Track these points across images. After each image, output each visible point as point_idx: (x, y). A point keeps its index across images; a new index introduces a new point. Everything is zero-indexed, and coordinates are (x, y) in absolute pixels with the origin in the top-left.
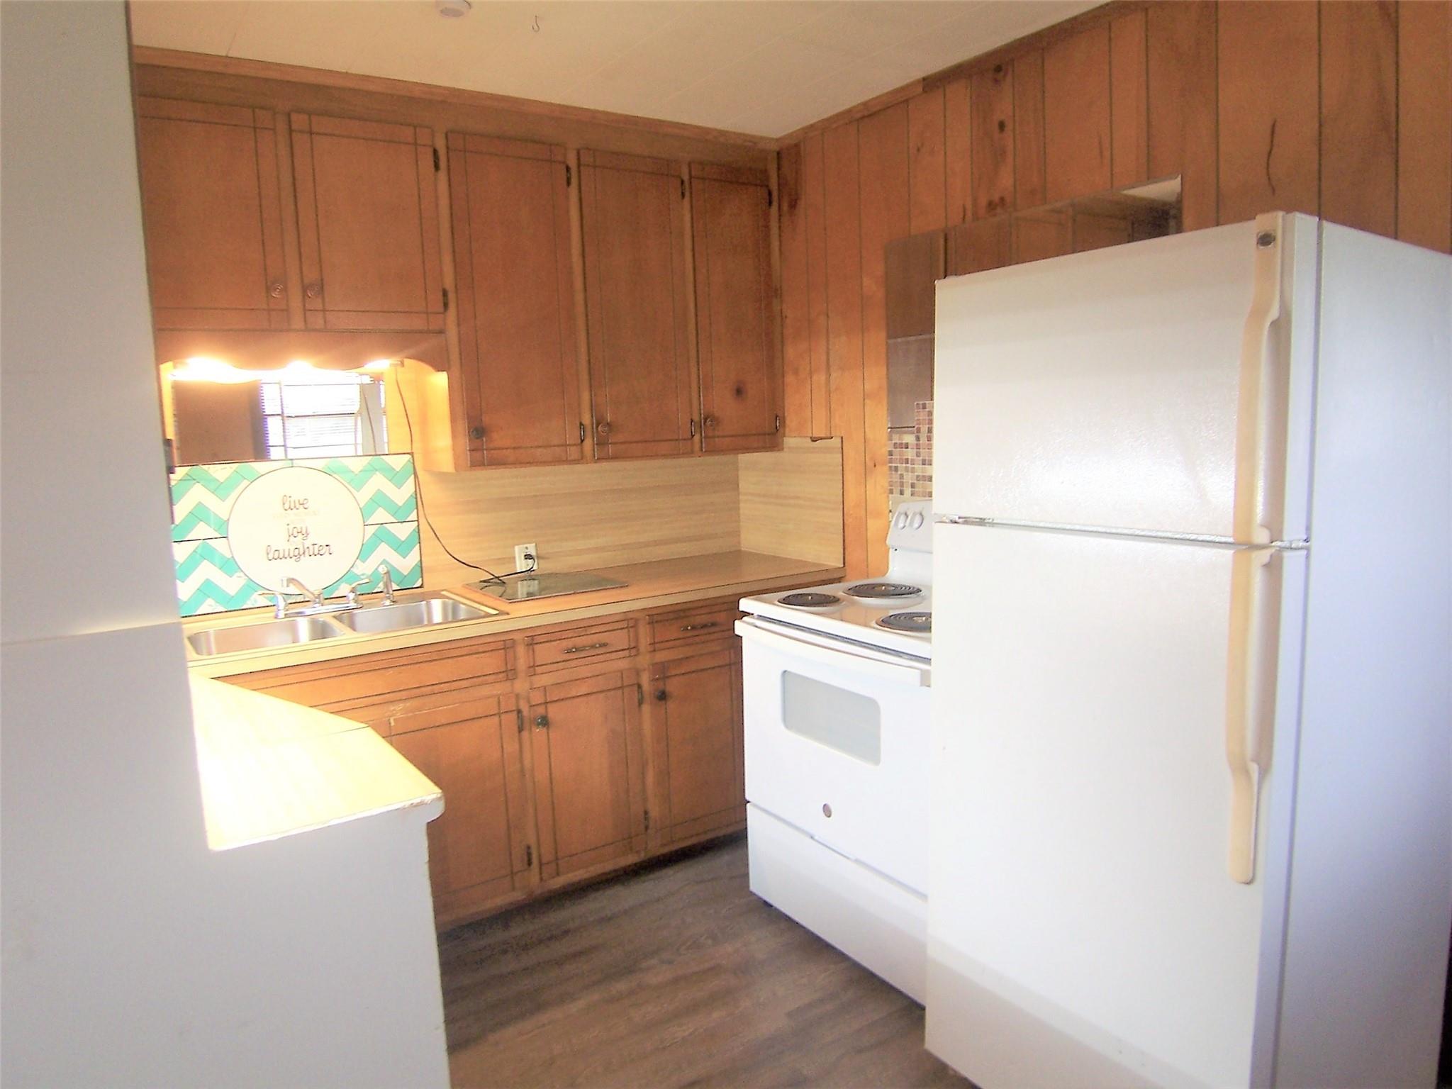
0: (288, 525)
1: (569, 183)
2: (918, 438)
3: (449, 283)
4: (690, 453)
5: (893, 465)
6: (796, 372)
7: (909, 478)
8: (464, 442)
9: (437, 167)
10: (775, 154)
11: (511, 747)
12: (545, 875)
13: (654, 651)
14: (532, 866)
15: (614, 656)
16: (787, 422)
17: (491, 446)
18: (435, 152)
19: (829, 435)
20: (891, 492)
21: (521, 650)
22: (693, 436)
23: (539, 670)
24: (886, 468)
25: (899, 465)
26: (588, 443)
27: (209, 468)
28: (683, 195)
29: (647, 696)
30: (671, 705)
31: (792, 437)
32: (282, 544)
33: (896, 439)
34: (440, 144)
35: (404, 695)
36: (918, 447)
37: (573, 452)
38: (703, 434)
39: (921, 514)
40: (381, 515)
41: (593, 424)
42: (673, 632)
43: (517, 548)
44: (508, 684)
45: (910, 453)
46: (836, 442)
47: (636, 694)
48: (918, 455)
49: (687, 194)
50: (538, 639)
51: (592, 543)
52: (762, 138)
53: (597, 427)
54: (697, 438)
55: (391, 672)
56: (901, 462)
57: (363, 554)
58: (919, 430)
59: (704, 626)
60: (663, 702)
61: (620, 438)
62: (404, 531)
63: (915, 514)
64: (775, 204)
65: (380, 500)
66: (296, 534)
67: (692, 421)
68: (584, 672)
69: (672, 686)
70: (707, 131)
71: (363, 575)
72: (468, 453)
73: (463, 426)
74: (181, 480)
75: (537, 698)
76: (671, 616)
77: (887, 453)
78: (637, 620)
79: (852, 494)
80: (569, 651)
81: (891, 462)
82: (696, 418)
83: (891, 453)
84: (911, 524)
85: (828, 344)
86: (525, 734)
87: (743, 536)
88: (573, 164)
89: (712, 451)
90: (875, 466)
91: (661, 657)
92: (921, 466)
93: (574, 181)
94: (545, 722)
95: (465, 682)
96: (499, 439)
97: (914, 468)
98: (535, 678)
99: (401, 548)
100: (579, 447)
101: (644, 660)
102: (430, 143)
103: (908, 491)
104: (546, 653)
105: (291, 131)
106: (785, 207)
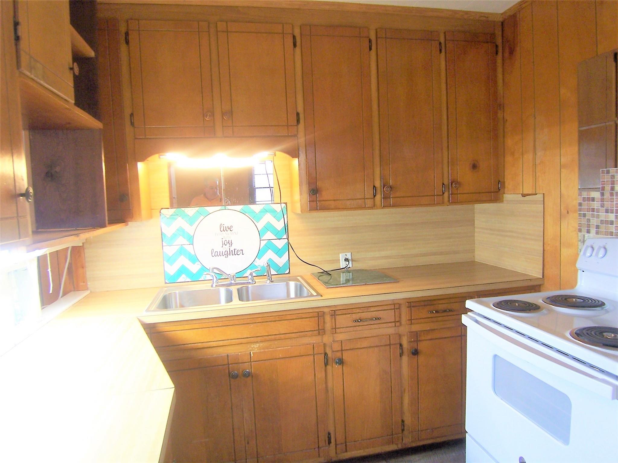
0: (222, 239)
1: (370, 49)
2: (602, 194)
3: (300, 109)
4: (442, 203)
5: (582, 212)
6: (513, 154)
7: (594, 222)
8: (306, 196)
9: (295, 45)
10: (501, 24)
11: (320, 375)
12: (338, 451)
13: (411, 324)
14: (331, 445)
15: (385, 325)
16: (506, 184)
17: (321, 199)
18: (294, 37)
19: (535, 193)
20: (580, 230)
21: (328, 318)
22: (443, 193)
23: (338, 330)
24: (576, 215)
25: (587, 213)
26: (378, 197)
27: (185, 209)
28: (440, 50)
29: (405, 351)
30: (421, 359)
31: (508, 194)
32: (219, 248)
33: (585, 194)
34: (297, 32)
35: (259, 339)
36: (602, 200)
37: (369, 203)
38: (450, 193)
39: (605, 248)
40: (269, 235)
41: (381, 186)
42: (424, 313)
43: (340, 255)
44: (319, 338)
45: (596, 205)
46: (539, 197)
47: (399, 349)
48: (602, 206)
49: (443, 51)
50: (337, 312)
51: (383, 253)
52: (492, 14)
53: (383, 188)
54: (446, 194)
55: (252, 326)
56: (588, 210)
57: (259, 255)
58: (603, 189)
59: (445, 311)
60: (416, 356)
61: (398, 194)
62: (281, 244)
63: (599, 248)
64: (500, 54)
65: (269, 227)
66: (226, 244)
67: (443, 184)
68: (367, 333)
69: (423, 346)
70: (455, 12)
71: (259, 266)
72: (309, 202)
73: (305, 188)
74: (171, 215)
75: (337, 347)
76: (422, 303)
77: (577, 205)
78: (400, 305)
79: (551, 230)
80: (356, 321)
81: (580, 210)
82: (446, 183)
83: (580, 204)
84: (597, 254)
85: (535, 134)
86: (329, 367)
87: (477, 253)
88: (373, 38)
89: (454, 202)
90: (568, 213)
91: (416, 328)
92: (605, 214)
93: (374, 47)
94: (341, 362)
95: (293, 334)
96: (326, 195)
97: (599, 215)
98: (335, 335)
99: (279, 252)
100: (373, 200)
101: (404, 329)
102: (291, 32)
103: (593, 231)
104: (342, 320)
105: (217, 31)
106: (507, 55)
